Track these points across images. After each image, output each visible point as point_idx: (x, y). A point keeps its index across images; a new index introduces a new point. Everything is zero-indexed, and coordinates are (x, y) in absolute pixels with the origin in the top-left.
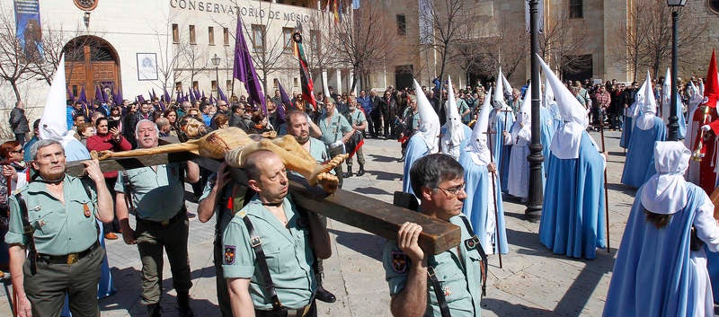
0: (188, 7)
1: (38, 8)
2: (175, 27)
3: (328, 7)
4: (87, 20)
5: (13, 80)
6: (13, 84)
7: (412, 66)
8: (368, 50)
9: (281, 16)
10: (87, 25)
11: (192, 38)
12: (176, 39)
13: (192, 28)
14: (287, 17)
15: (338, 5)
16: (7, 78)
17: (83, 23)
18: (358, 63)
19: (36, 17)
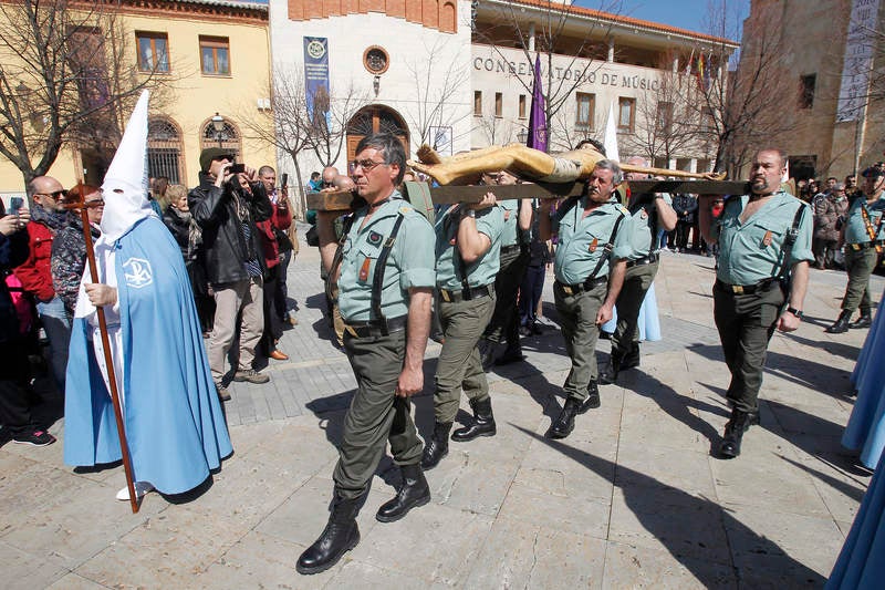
0: (495, 68)
1: (327, 73)
2: (478, 94)
3: (689, 67)
4: (376, 85)
5: (294, 153)
6: (294, 157)
7: (815, 157)
8: (749, 110)
9: (619, 81)
10: (377, 92)
11: (498, 109)
12: (477, 110)
13: (499, 96)
14: (626, 83)
15: (705, 64)
16: (289, 150)
17: (373, 89)
18: (728, 133)
19: (325, 84)
